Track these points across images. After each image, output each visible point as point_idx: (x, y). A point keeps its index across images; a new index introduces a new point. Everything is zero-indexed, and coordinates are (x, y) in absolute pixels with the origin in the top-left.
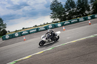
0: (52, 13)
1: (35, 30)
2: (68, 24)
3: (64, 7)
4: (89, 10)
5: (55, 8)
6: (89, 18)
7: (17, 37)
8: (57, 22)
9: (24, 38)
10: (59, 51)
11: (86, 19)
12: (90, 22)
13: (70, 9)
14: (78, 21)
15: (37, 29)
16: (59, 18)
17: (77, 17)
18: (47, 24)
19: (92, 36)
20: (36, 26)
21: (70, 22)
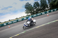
0: (26, 11)
1: (16, 21)
2: (36, 16)
3: (33, 6)
4: (48, 7)
5: (27, 7)
6: (48, 12)
7: (5, 26)
8: (29, 15)
9: (9, 26)
10: (28, 33)
11: (46, 13)
12: (48, 15)
13: (36, 7)
14: (41, 14)
15: (17, 20)
16: (30, 13)
17: (41, 12)
18: (24, 17)
19: (48, 23)
20: (17, 18)
21: (37, 15)
